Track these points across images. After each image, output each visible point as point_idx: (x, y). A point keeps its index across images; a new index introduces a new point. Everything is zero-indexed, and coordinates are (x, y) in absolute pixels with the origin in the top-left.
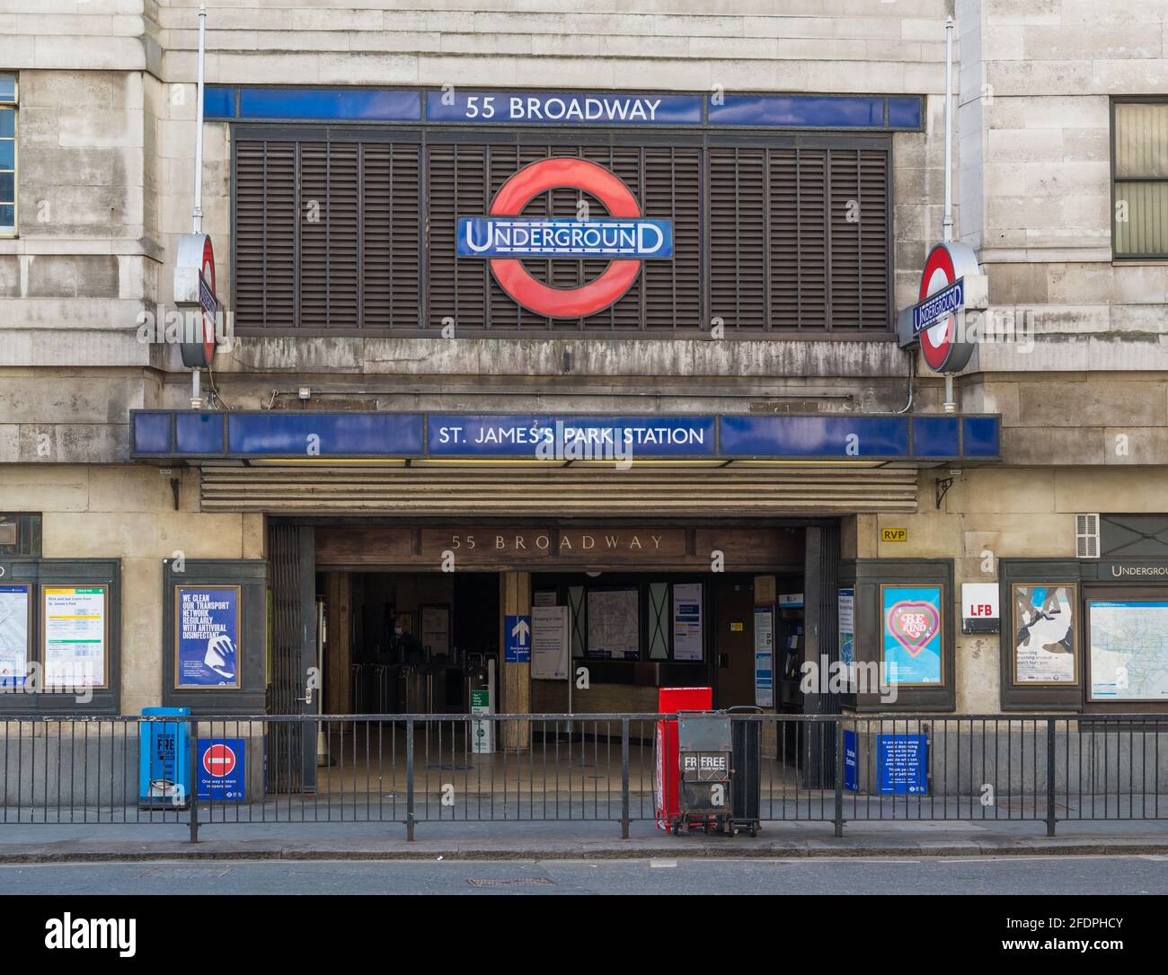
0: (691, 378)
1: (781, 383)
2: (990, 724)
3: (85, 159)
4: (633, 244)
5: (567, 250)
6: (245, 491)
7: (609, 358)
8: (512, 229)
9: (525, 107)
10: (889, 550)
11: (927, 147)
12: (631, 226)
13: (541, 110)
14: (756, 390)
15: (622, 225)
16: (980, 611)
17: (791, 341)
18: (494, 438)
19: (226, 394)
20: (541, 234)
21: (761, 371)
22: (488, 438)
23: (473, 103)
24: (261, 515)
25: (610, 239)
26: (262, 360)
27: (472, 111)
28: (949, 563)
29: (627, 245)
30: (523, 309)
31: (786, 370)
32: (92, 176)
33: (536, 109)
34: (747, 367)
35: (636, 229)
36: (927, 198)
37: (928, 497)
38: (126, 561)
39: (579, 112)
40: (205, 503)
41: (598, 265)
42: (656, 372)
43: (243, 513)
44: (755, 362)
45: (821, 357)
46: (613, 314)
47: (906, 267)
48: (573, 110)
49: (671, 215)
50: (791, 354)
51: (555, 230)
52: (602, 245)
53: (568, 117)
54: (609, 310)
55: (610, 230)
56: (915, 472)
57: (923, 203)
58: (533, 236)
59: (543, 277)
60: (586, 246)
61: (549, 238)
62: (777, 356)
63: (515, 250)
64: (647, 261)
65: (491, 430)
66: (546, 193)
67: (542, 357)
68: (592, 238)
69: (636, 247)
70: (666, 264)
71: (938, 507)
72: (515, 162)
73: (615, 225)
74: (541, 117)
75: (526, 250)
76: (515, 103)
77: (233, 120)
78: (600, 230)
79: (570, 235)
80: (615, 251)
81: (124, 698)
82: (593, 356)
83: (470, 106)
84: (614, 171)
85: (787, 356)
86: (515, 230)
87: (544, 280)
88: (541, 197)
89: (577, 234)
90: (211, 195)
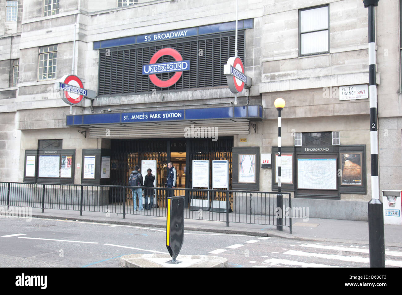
0: (192, 101)
1: (215, 100)
2: (267, 195)
3: (68, 61)
4: (180, 68)
5: (166, 71)
6: (97, 133)
7: (173, 97)
8: (154, 67)
9: (157, 37)
10: (241, 144)
11: (254, 32)
12: (180, 63)
13: (161, 37)
14: (208, 103)
15: (178, 63)
16: (265, 161)
17: (217, 89)
18: (135, 118)
19: (95, 111)
20: (160, 67)
21: (209, 98)
22: (134, 118)
23: (146, 37)
24: (101, 139)
25: (175, 67)
26: (102, 103)
27: (146, 40)
28: (258, 148)
29: (179, 68)
30: (156, 86)
31: (215, 97)
32: (69, 65)
33: (159, 37)
34: (205, 96)
35: (181, 63)
36: (254, 46)
37: (252, 130)
38: (76, 150)
39: (169, 36)
40: (90, 136)
41: (172, 74)
42: (183, 100)
43: (98, 138)
44: (207, 95)
45: (224, 92)
46: (175, 86)
47: (248, 66)
48: (168, 36)
49: (189, 59)
50: (216, 93)
51: (163, 66)
52: (173, 69)
53: (166, 38)
54: (174, 85)
55: (175, 65)
56: (248, 123)
57: (253, 48)
58: (158, 68)
59: (160, 78)
60: (170, 69)
61: (162, 68)
62: (213, 93)
63: (155, 72)
64: (184, 72)
65: (134, 116)
66: (161, 57)
67: (158, 98)
68: (171, 67)
69: (181, 68)
70: (188, 72)
71: (255, 132)
72: (155, 51)
73: (176, 63)
74: (160, 38)
75: (157, 72)
76: (155, 36)
77: (99, 49)
78: (173, 65)
79: (166, 67)
80: (176, 70)
81: (75, 180)
82: (169, 97)
83: (145, 38)
84: (177, 50)
85: (215, 93)
86: (155, 67)
87: (161, 79)
88: (160, 58)
89: (168, 66)
90: (95, 66)
